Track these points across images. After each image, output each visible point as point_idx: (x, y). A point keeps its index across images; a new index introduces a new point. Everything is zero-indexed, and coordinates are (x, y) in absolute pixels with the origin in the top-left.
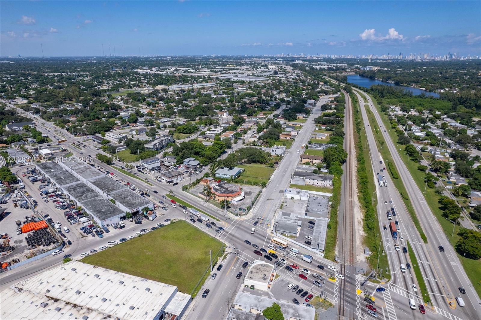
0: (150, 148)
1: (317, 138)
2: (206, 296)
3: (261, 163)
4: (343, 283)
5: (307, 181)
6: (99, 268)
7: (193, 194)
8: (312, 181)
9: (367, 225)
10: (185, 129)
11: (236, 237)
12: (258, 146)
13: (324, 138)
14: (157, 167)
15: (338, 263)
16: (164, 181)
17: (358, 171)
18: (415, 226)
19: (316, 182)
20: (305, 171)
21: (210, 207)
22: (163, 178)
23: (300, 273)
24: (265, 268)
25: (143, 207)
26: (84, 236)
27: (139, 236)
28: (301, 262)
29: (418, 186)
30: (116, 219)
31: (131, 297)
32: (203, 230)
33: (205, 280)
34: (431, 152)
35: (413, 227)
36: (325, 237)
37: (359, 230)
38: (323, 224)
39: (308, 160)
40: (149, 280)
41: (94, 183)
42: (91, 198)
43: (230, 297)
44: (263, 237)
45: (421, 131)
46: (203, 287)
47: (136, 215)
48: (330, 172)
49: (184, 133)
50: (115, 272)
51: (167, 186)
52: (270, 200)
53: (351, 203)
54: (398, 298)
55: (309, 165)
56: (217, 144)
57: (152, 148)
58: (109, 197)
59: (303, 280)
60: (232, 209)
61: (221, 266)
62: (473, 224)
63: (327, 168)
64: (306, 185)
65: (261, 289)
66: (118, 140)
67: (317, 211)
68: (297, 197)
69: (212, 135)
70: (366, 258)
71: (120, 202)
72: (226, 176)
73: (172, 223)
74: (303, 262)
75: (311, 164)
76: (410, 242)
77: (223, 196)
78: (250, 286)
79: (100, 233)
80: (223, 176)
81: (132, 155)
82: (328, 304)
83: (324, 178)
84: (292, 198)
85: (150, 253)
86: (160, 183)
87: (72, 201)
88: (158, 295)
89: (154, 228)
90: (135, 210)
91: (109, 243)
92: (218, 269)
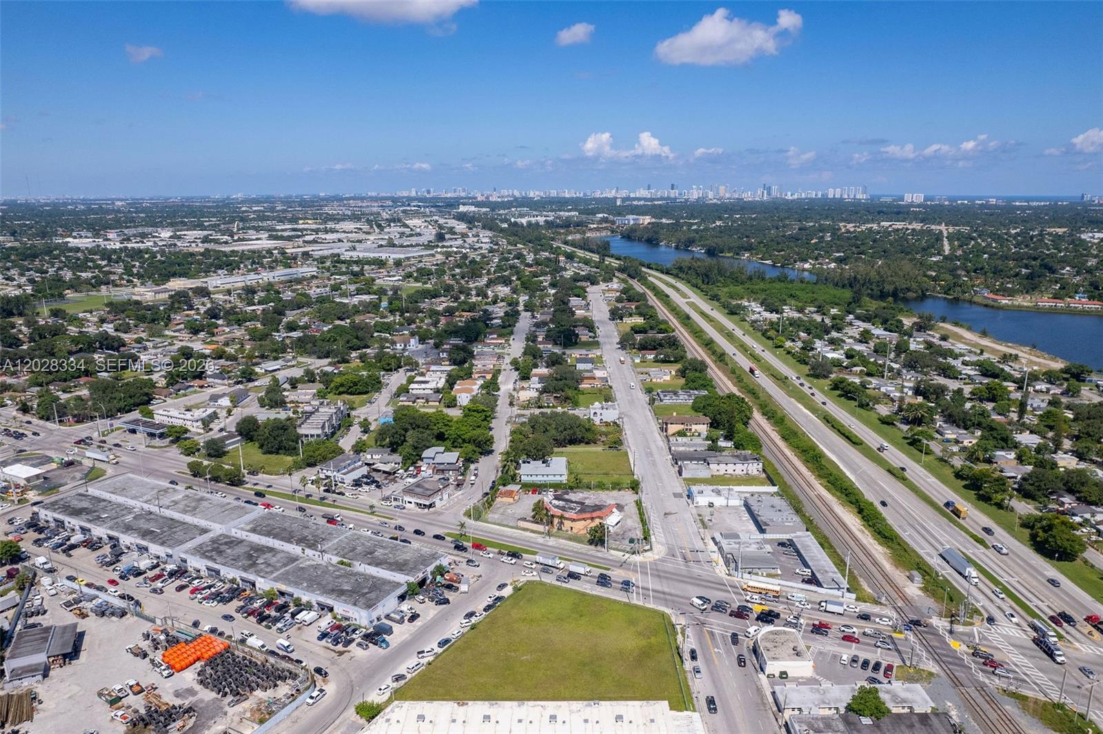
0: (312, 436)
1: (654, 380)
2: (715, 709)
3: (587, 443)
4: (921, 637)
5: (713, 467)
7: (499, 525)
8: (723, 466)
9: (879, 533)
11: (670, 595)
12: (548, 407)
13: (668, 378)
14: (363, 477)
15: (884, 605)
16: (413, 506)
17: (784, 438)
18: (951, 524)
19: (730, 468)
20: (692, 449)
21: (561, 544)
22: (407, 499)
23: (841, 635)
24: (783, 637)
25: (430, 569)
26: (341, 653)
27: (472, 629)
29: (903, 453)
30: (389, 604)
32: (594, 593)
33: (687, 682)
34: (879, 389)
35: (949, 526)
36: (833, 566)
37: (871, 544)
38: (810, 544)
39: (680, 427)
40: (601, 703)
41: (253, 530)
42: (285, 565)
43: (760, 701)
44: (719, 585)
45: (834, 350)
46: (694, 696)
47: (425, 587)
48: (737, 447)
49: (354, 394)
50: (515, 703)
51: (428, 517)
52: (671, 514)
53: (819, 497)
54: (1018, 643)
55: (685, 435)
56: (474, 411)
57: (318, 436)
58: (326, 557)
59: (854, 644)
60: (610, 542)
61: (692, 652)
62: (1029, 506)
63: (728, 437)
64: (712, 476)
65: (800, 675)
66: (199, 423)
67: (783, 522)
68: (719, 501)
69: (427, 392)
70: (921, 589)
71: (369, 564)
72: (545, 478)
73: (517, 589)
74: (830, 615)
75: (688, 434)
76: (964, 550)
77: (584, 519)
78: (777, 675)
79: (376, 636)
80: (540, 478)
81: (269, 456)
82: (926, 673)
83: (742, 458)
84: (711, 505)
85: (529, 657)
86: (404, 511)
87: (233, 581)
88: (648, 724)
89: (488, 606)
90: (421, 575)
91: (419, 653)
92: (694, 658)
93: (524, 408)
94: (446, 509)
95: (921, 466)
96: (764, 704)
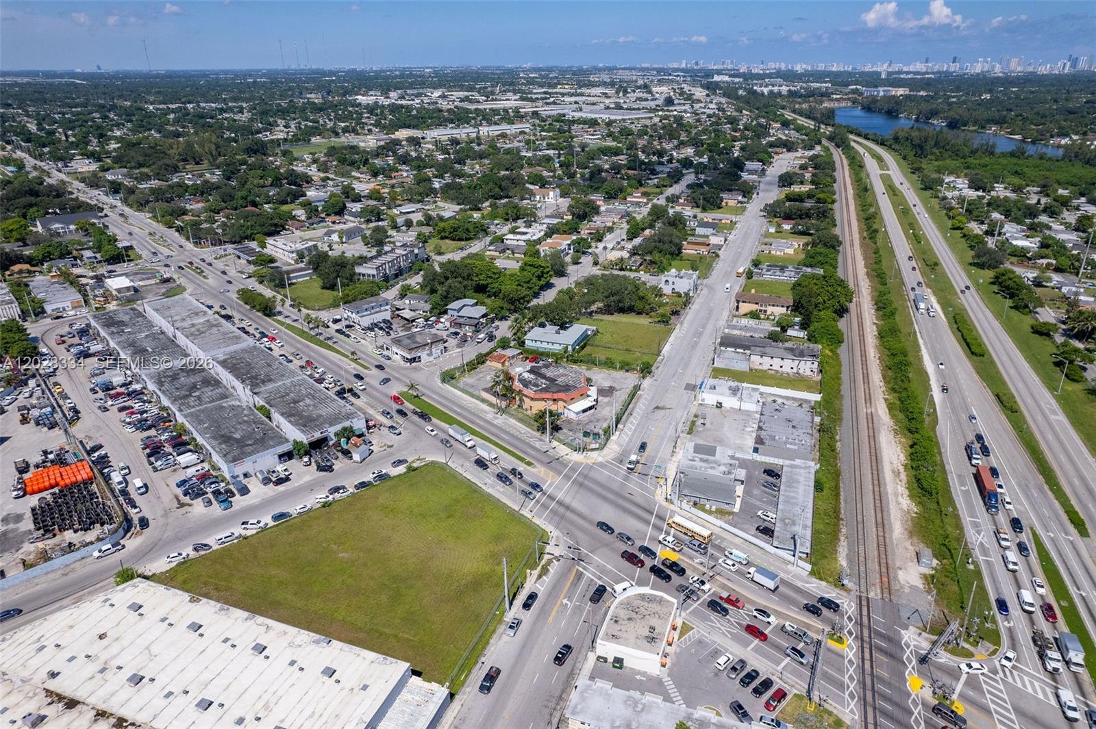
0: (369, 275)
1: (773, 252)
2: (489, 689)
3: (639, 313)
4: (867, 656)
5: (756, 359)
6: (204, 600)
7: (465, 392)
8: (766, 360)
9: (918, 480)
10: (455, 229)
11: (573, 511)
12: (631, 270)
13: (791, 251)
14: (385, 321)
15: (848, 591)
16: (398, 357)
17: (881, 336)
18: (1046, 487)
19: (776, 363)
20: (748, 334)
21: (510, 426)
22: (395, 349)
23: (748, 621)
24: (654, 607)
25: (338, 427)
26: (182, 505)
27: (324, 506)
28: (748, 588)
29: (1038, 374)
30: (267, 460)
31: (279, 693)
32: (490, 491)
33: (490, 637)
34: (1060, 289)
35: (1041, 490)
36: (810, 515)
37: (896, 495)
38: (802, 479)
39: (754, 307)
40: (335, 643)
41: (223, 363)
42: (210, 402)
43: (557, 694)
44: (645, 511)
45: (1028, 237)
46: (483, 659)
47: (320, 448)
48: (811, 338)
49: (454, 240)
50: (246, 614)
51: (404, 372)
52: (663, 408)
53: (871, 418)
55: (758, 318)
56: (530, 265)
57: (374, 276)
58: (257, 398)
59: (756, 641)
60: (564, 433)
61: (532, 597)
63: (804, 326)
64: (751, 370)
65: (642, 669)
66: (294, 255)
67: (786, 443)
68: (730, 402)
69: (520, 243)
70: (924, 577)
71: (282, 414)
72: (550, 346)
73: (411, 469)
74: (756, 587)
75: (762, 316)
76: (1040, 531)
77: (543, 399)
78: (611, 660)
79: (224, 497)
80: (544, 345)
81: (325, 291)
82: (831, 720)
83: (797, 352)
84: (719, 405)
85: (346, 555)
86: (388, 362)
87: (165, 409)
88: (356, 690)
89: (364, 483)
90: (318, 435)
91: (243, 524)
92: (527, 606)
93: (605, 268)
94: (427, 366)
95: (1055, 397)
96: (560, 698)
